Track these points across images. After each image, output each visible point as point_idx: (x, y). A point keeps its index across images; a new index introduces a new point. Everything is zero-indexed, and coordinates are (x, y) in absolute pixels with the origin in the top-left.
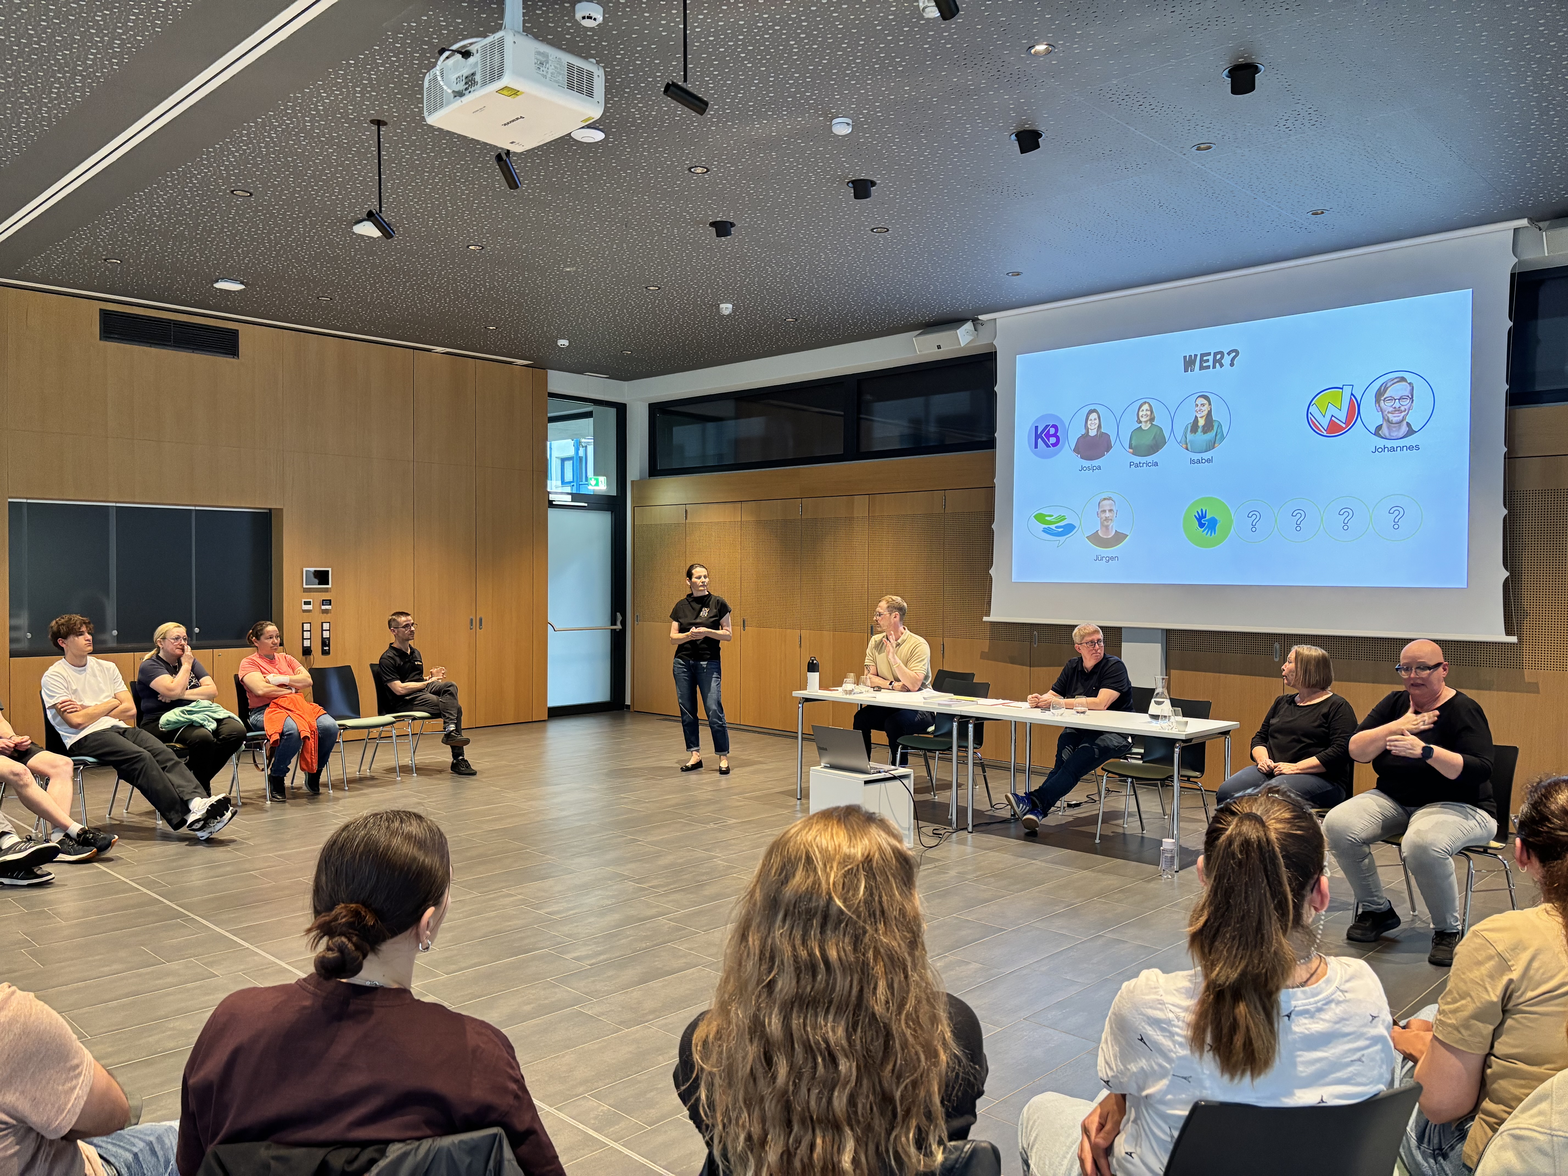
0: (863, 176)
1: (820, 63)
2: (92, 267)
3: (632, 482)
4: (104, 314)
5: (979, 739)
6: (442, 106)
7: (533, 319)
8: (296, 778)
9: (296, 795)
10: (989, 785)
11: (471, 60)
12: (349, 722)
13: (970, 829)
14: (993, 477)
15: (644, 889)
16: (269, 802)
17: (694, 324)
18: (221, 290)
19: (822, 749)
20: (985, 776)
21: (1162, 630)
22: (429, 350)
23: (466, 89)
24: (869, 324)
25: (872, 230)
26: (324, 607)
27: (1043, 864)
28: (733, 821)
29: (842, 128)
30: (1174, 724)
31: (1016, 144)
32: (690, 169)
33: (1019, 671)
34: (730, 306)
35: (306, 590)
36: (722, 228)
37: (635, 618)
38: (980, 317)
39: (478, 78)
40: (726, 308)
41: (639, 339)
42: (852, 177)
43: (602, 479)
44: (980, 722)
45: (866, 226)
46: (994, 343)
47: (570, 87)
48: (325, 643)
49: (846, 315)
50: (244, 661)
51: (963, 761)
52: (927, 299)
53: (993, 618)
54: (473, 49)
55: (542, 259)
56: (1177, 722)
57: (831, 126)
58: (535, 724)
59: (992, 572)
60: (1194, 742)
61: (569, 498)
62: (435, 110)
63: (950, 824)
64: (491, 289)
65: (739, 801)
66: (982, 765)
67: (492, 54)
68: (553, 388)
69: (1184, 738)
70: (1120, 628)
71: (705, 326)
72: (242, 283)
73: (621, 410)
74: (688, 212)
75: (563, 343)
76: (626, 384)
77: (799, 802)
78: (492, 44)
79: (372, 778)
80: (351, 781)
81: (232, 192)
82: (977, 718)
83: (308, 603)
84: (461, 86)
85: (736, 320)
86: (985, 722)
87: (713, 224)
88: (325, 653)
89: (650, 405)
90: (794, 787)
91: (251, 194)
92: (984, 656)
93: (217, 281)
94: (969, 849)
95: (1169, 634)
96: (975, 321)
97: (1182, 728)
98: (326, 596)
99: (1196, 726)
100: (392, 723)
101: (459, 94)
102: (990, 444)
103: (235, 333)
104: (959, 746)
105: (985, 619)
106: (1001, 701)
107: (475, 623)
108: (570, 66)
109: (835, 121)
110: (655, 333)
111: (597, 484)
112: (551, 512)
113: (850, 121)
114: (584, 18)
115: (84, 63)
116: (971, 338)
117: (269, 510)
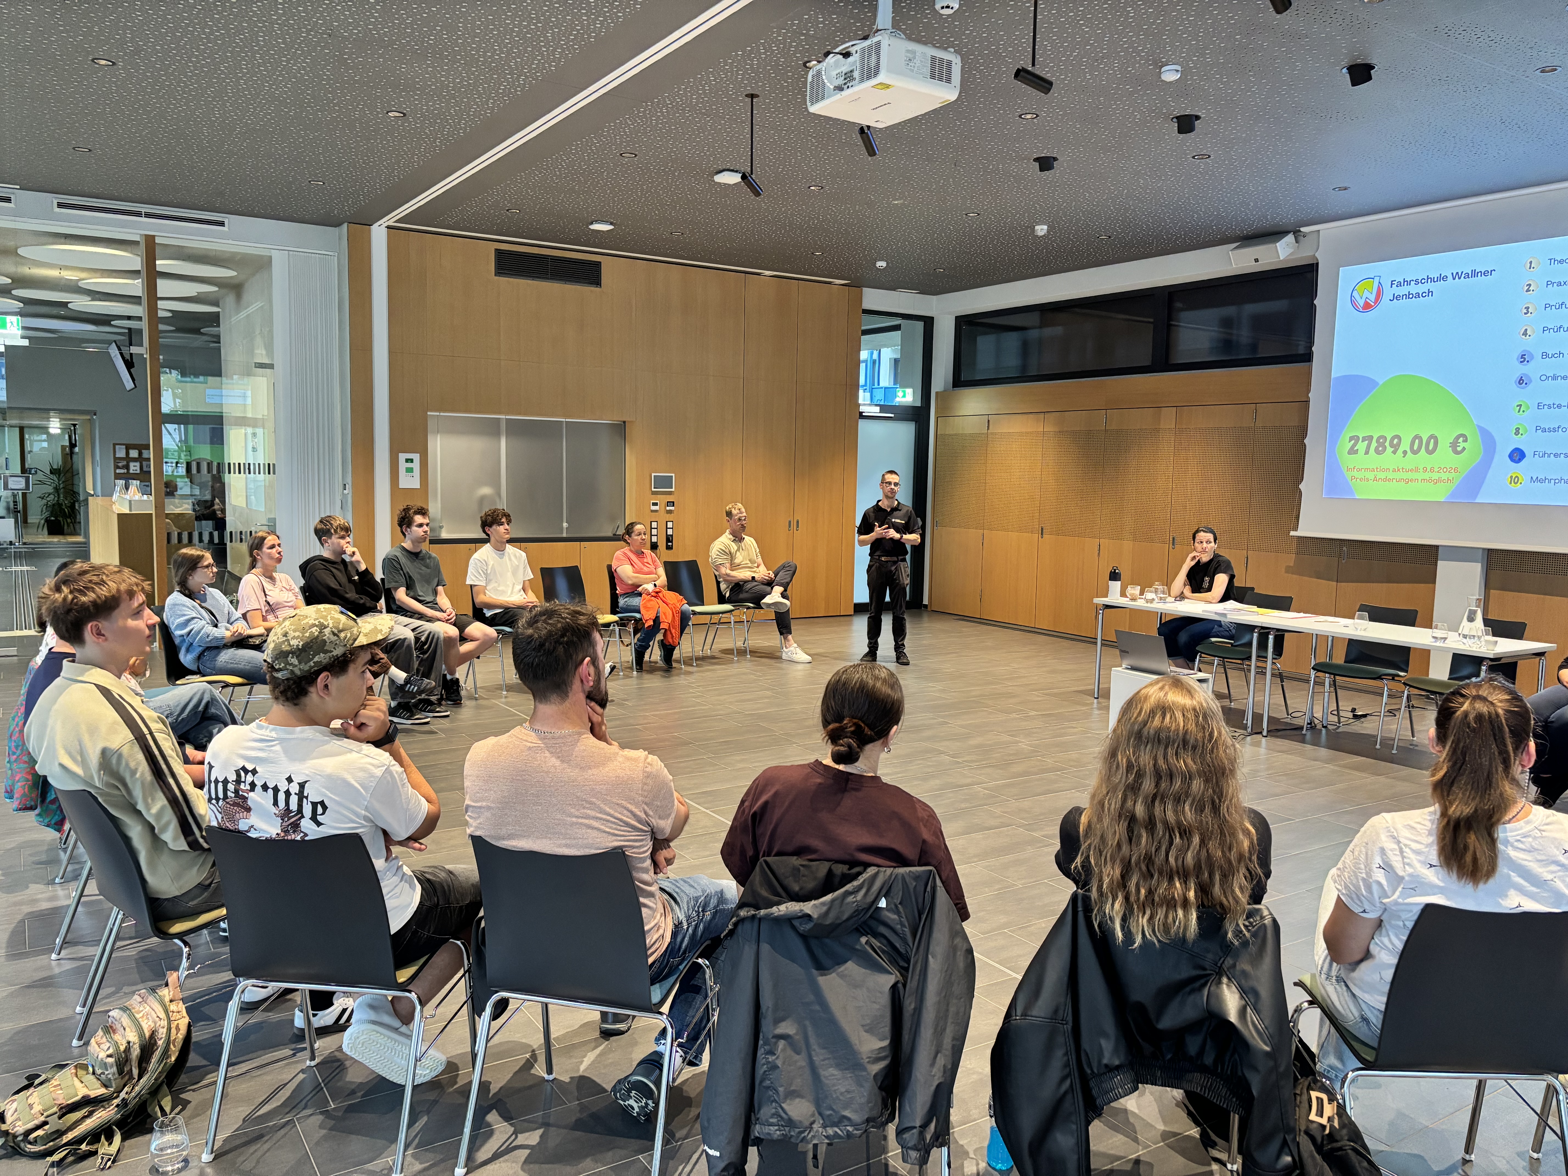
0: (1188, 112)
1: (1153, 24)
2: (495, 216)
3: (937, 393)
4: (499, 252)
5: (1279, 650)
6: (823, 98)
7: (856, 244)
8: (654, 654)
9: (653, 669)
10: (1287, 695)
11: (851, 59)
12: (698, 609)
13: (1265, 733)
14: (1309, 391)
15: (958, 763)
16: (635, 673)
17: (1008, 243)
18: (593, 230)
19: (1124, 653)
20: (1282, 686)
21: (1484, 549)
22: (759, 274)
23: (845, 84)
24: (1184, 239)
25: (1193, 157)
26: (668, 508)
27: (1336, 768)
28: (1033, 713)
29: (1170, 75)
30: (1483, 643)
31: (1348, 76)
32: (1020, 116)
33: (1327, 587)
34: (1045, 227)
35: (654, 493)
36: (1046, 164)
37: (935, 524)
38: (1302, 229)
39: (856, 74)
40: (1041, 230)
41: (953, 258)
42: (1177, 113)
43: (909, 391)
44: (1280, 635)
45: (1188, 154)
46: (1316, 255)
47: (933, 77)
48: (669, 539)
49: (1161, 231)
50: (618, 553)
51: (1261, 672)
52: (1246, 215)
53: (1301, 532)
54: (853, 50)
55: (873, 195)
56: (1486, 641)
57: (1160, 73)
58: (842, 618)
59: (1302, 486)
60: (1503, 661)
61: (877, 409)
62: (817, 101)
63: (1245, 728)
64: (823, 221)
65: (1038, 696)
66: (1280, 676)
67: (870, 55)
68: (867, 305)
69: (1492, 657)
70: (1437, 547)
71: (1018, 245)
72: (611, 224)
73: (928, 322)
74: (1014, 151)
75: (881, 264)
76: (934, 298)
77: (1096, 701)
78: (870, 47)
79: (713, 657)
80: (697, 659)
81: (621, 154)
82: (1278, 630)
83: (655, 504)
84: (841, 81)
85: (1049, 240)
86: (1286, 634)
87: (1036, 160)
88: (669, 548)
89: (956, 317)
90: (1092, 687)
91: (636, 155)
92: (1288, 570)
93: (592, 223)
94: (1262, 751)
95: (1490, 554)
96: (1296, 233)
97: (1491, 647)
98: (670, 498)
99: (1506, 646)
100: (731, 611)
101: (840, 88)
102: (1307, 357)
103: (598, 264)
104: (1258, 656)
105: (1292, 533)
106: (1302, 615)
107: (793, 525)
108: (933, 58)
109: (1163, 69)
110: (969, 253)
111: (904, 396)
112: (862, 423)
113: (1179, 68)
114: (943, 8)
115: (530, 66)
116: (1292, 250)
117: (624, 422)
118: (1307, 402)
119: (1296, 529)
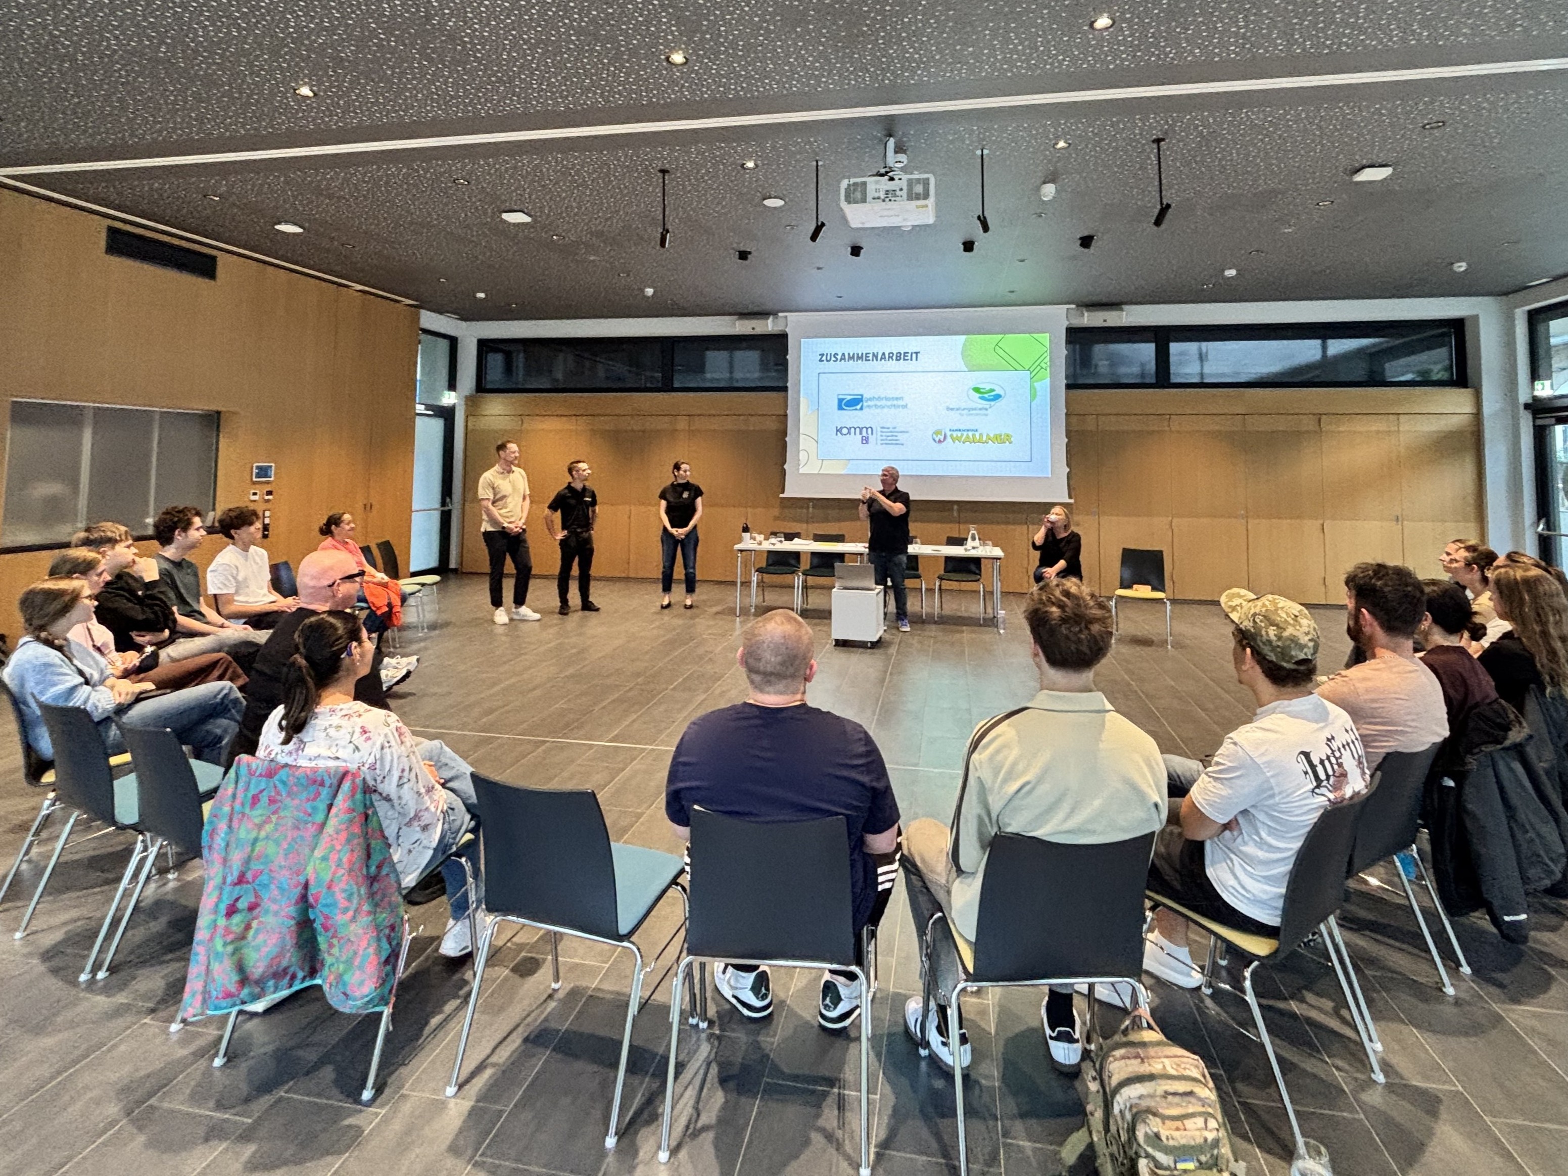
3: (466, 396)
4: (110, 231)
14: (787, 409)
23: (886, 197)
26: (267, 497)
34: (652, 290)
35: (255, 483)
38: (778, 314)
39: (901, 194)
40: (649, 292)
46: (787, 330)
59: (785, 467)
61: (423, 407)
67: (917, 185)
72: (302, 228)
73: (453, 342)
83: (255, 494)
87: (739, 252)
89: (478, 340)
93: (279, 223)
98: (269, 488)
101: (880, 199)
103: (216, 259)
105: (784, 496)
107: (368, 508)
117: (219, 413)
118: (786, 415)
119: (783, 492)
